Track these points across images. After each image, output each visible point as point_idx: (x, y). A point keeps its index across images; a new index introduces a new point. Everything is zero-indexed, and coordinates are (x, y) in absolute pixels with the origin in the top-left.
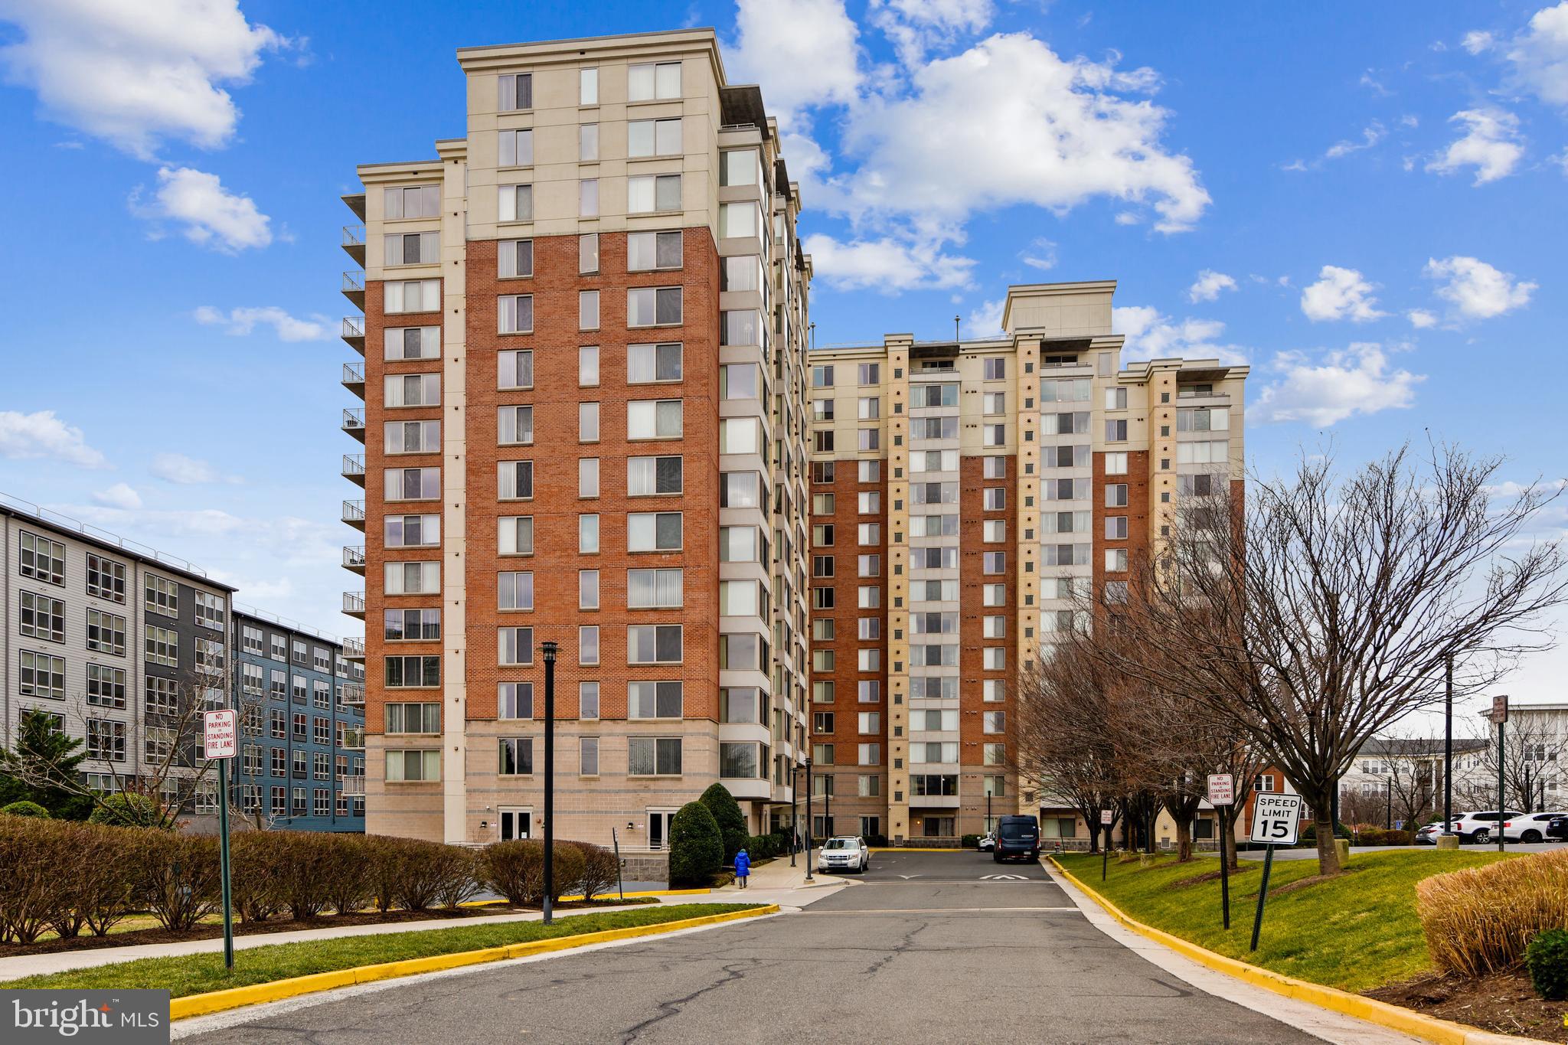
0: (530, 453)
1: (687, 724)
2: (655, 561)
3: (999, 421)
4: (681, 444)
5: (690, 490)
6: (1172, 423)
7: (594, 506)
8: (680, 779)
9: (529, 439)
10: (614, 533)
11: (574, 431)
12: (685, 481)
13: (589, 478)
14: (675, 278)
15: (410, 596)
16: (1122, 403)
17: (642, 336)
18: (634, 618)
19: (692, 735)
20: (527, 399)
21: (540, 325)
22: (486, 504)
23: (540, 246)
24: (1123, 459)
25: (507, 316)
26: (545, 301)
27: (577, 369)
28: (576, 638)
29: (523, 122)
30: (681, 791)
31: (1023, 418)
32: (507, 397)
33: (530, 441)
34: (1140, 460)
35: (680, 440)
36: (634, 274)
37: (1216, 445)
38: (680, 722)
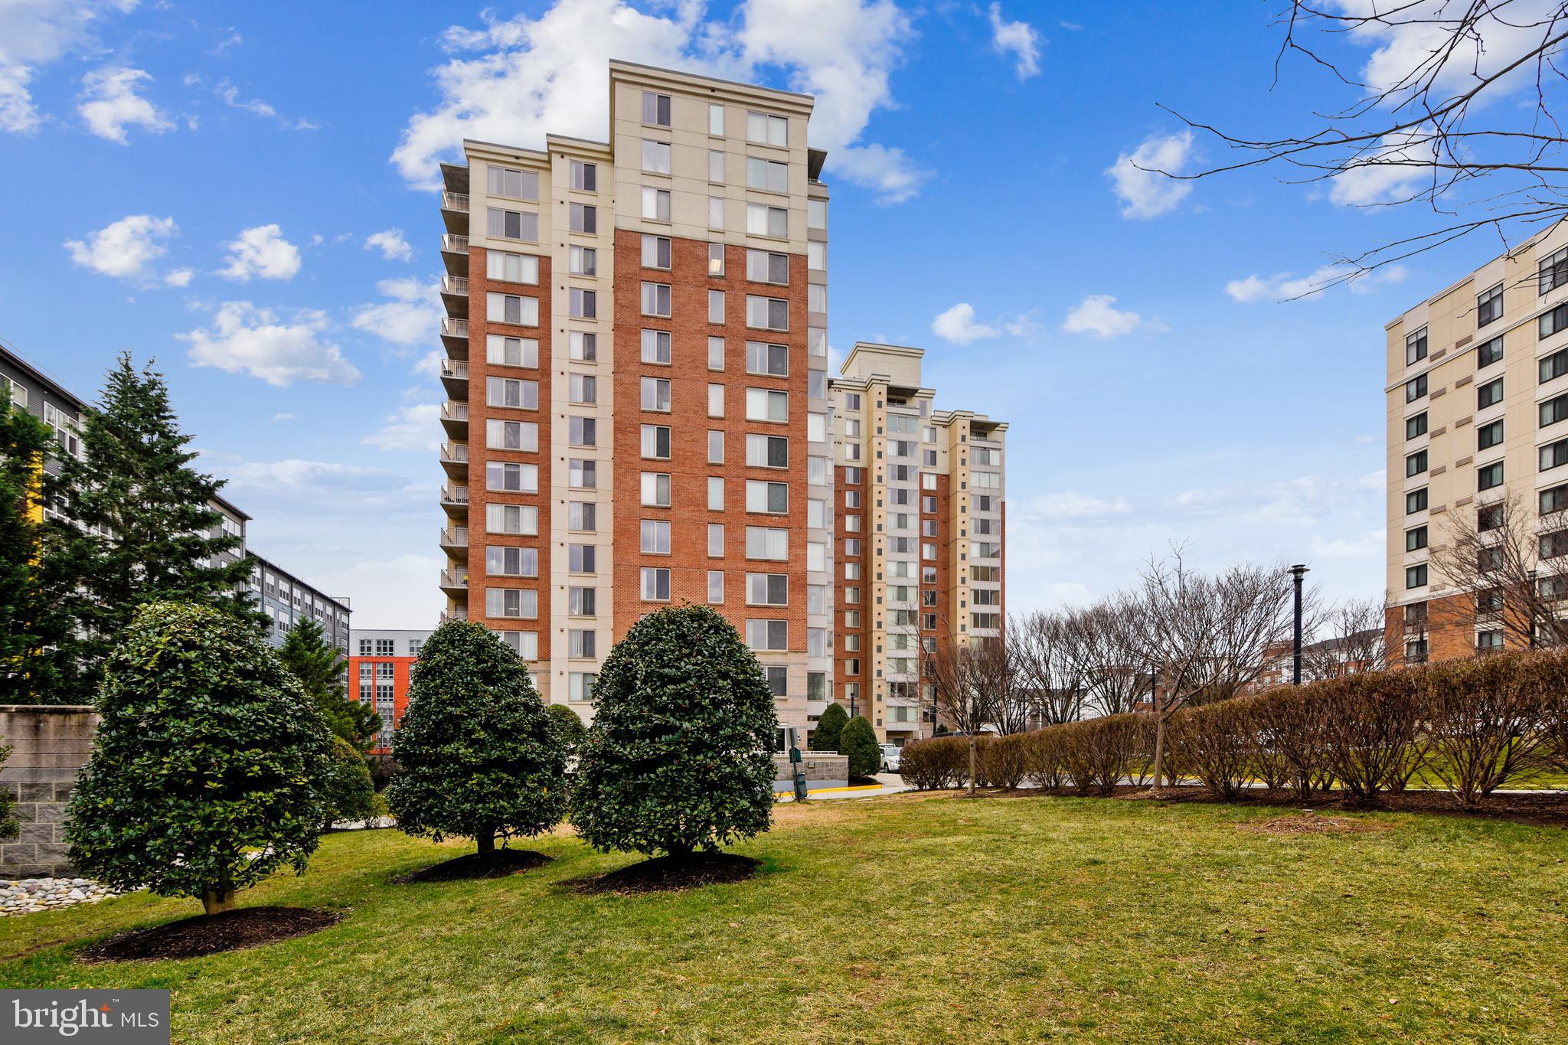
0: (668, 421)
1: (792, 655)
2: (767, 521)
3: (856, 441)
4: (786, 428)
5: (794, 466)
6: (967, 456)
7: (720, 471)
8: (786, 700)
9: (667, 407)
10: (735, 495)
11: (704, 406)
12: (790, 458)
13: (716, 447)
14: (783, 293)
15: (510, 535)
16: (934, 439)
17: (758, 336)
18: (751, 566)
19: (795, 664)
20: (666, 373)
21: (677, 313)
22: (630, 460)
23: (677, 245)
24: (933, 479)
25: (648, 299)
26: (681, 293)
27: (706, 354)
28: (705, 580)
29: (664, 136)
30: (786, 710)
31: (875, 441)
32: (650, 371)
33: (669, 410)
34: (945, 480)
35: (787, 425)
36: (752, 283)
37: (992, 476)
38: (786, 654)
